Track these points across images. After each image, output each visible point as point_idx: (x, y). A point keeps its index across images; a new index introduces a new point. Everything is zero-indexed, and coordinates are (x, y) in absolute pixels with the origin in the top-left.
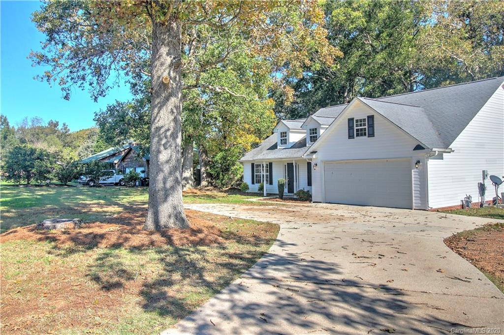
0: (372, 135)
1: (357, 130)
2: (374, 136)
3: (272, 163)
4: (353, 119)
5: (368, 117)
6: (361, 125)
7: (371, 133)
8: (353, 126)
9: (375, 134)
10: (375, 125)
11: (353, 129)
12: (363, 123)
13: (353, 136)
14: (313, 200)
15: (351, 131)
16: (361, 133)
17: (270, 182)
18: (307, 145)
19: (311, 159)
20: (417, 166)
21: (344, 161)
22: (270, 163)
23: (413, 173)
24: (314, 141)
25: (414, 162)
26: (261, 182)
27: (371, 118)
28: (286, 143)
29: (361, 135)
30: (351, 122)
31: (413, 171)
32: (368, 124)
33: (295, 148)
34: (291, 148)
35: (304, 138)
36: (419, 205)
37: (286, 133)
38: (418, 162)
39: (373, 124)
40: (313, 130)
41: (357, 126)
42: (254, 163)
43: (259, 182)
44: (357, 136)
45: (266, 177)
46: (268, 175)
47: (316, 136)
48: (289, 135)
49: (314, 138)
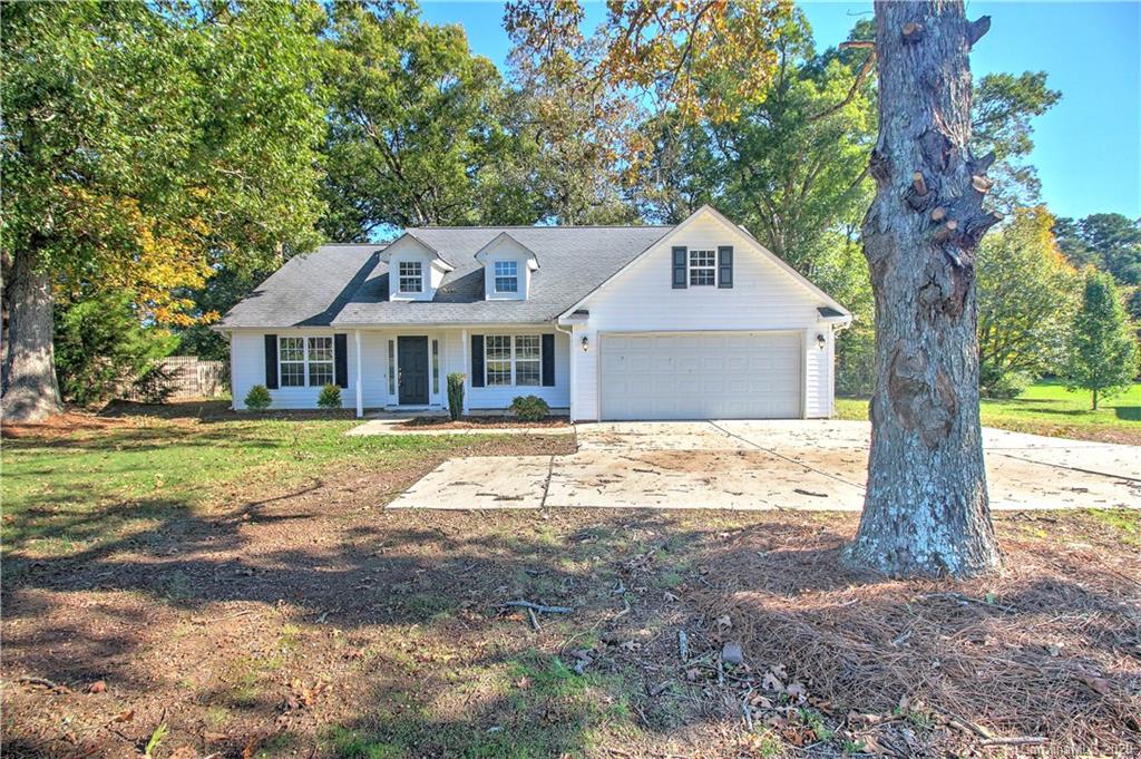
0: (726, 283)
1: (693, 272)
2: (732, 287)
3: (345, 336)
4: (684, 249)
5: (722, 249)
6: (702, 263)
7: (725, 280)
8: (685, 264)
9: (734, 282)
10: (734, 266)
11: (685, 269)
12: (706, 259)
13: (685, 283)
14: (574, 417)
15: (680, 272)
16: (703, 279)
17: (338, 383)
18: (487, 297)
19: (570, 328)
20: (822, 344)
21: (659, 334)
22: (336, 335)
23: (808, 357)
24: (507, 289)
25: (810, 337)
26: (302, 384)
27: (726, 251)
28: (419, 289)
29: (702, 282)
30: (679, 254)
31: (808, 352)
32: (720, 263)
33: (451, 302)
34: (434, 301)
35: (450, 281)
36: (816, 410)
37: (418, 265)
38: (820, 338)
39: (731, 264)
40: (506, 264)
41: (693, 263)
42: (275, 336)
43: (294, 384)
44: (692, 283)
45: (322, 370)
46: (329, 365)
47: (515, 280)
48: (429, 269)
49: (509, 284)
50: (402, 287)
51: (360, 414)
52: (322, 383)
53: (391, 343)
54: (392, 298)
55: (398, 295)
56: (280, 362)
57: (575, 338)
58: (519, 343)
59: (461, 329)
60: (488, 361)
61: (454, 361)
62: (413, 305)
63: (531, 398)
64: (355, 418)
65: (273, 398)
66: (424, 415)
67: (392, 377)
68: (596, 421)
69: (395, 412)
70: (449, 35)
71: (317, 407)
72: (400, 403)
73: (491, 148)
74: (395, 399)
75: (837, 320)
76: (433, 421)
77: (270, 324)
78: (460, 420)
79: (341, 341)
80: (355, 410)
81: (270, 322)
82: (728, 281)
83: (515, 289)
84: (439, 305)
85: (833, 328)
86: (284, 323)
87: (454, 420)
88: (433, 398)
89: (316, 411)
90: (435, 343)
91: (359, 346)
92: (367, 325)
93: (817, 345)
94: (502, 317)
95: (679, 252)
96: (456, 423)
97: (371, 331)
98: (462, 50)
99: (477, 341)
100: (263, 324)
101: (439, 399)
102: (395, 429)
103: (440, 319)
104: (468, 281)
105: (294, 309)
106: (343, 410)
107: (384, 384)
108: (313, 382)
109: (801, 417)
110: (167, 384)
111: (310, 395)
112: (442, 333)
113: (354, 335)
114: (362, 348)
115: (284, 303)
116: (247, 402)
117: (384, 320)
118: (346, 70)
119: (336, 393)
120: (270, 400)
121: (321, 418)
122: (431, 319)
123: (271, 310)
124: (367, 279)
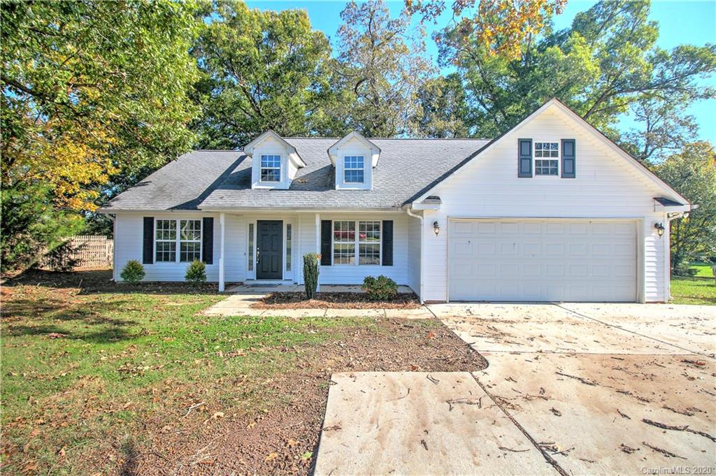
0: (570, 173)
1: (538, 163)
2: (575, 177)
3: (212, 219)
4: (529, 141)
5: (564, 142)
6: (546, 154)
7: (569, 169)
8: (530, 154)
9: (577, 174)
10: (576, 158)
11: (530, 160)
12: (550, 150)
13: (531, 172)
14: (425, 296)
15: (526, 163)
16: (547, 169)
17: (204, 260)
18: (337, 187)
19: (420, 212)
20: (660, 232)
21: (503, 220)
22: (204, 219)
23: (646, 244)
24: (355, 180)
25: (648, 225)
26: (174, 260)
27: (569, 144)
28: (278, 180)
29: (546, 172)
30: (525, 146)
31: (646, 239)
32: (564, 154)
33: (305, 190)
34: (290, 189)
35: (303, 174)
36: (655, 295)
37: (278, 158)
38: (659, 227)
39: (574, 155)
40: (354, 158)
41: (538, 154)
42: (152, 219)
43: (166, 259)
44: (537, 173)
45: (190, 249)
46: (198, 245)
47: (362, 172)
48: (286, 161)
49: (356, 176)
50: (262, 177)
51: (221, 288)
52: (191, 259)
53: (251, 226)
54: (254, 186)
55: (260, 184)
56: (155, 241)
57: (426, 221)
58: (362, 227)
59: (314, 214)
60: (335, 243)
61: (305, 243)
62: (272, 193)
63: (381, 278)
64: (217, 292)
65: (146, 272)
66: (278, 290)
67: (251, 254)
68: (445, 302)
69: (253, 286)
70: (297, 16)
71: (184, 280)
72: (258, 278)
73: (323, 97)
74: (253, 274)
75: (672, 209)
76: (289, 298)
77: (149, 207)
78: (315, 298)
79: (209, 223)
80: (217, 284)
81: (148, 206)
82: (572, 171)
83: (361, 180)
84: (294, 192)
85: (668, 217)
86: (161, 207)
87: (309, 298)
88: (286, 274)
89: (184, 284)
90: (289, 227)
91: (223, 228)
92: (232, 208)
93: (655, 232)
94: (353, 203)
95: (524, 144)
96: (312, 301)
97: (235, 215)
98: (306, 26)
99: (326, 225)
100: (142, 208)
101: (294, 276)
102: (253, 307)
103: (297, 204)
104: (319, 175)
105: (171, 196)
106: (207, 284)
107: (243, 261)
108: (183, 259)
109: (637, 301)
110: (72, 257)
111: (179, 270)
112: (295, 217)
113: (219, 218)
114: (225, 229)
115: (163, 192)
116: (122, 275)
117: (246, 204)
118: (224, 38)
119: (202, 269)
120: (144, 274)
121: (187, 292)
122: (288, 204)
123: (151, 197)
124: (234, 172)
